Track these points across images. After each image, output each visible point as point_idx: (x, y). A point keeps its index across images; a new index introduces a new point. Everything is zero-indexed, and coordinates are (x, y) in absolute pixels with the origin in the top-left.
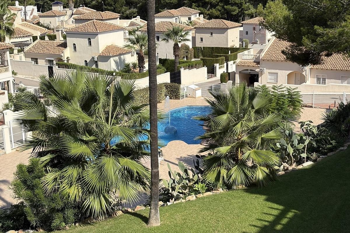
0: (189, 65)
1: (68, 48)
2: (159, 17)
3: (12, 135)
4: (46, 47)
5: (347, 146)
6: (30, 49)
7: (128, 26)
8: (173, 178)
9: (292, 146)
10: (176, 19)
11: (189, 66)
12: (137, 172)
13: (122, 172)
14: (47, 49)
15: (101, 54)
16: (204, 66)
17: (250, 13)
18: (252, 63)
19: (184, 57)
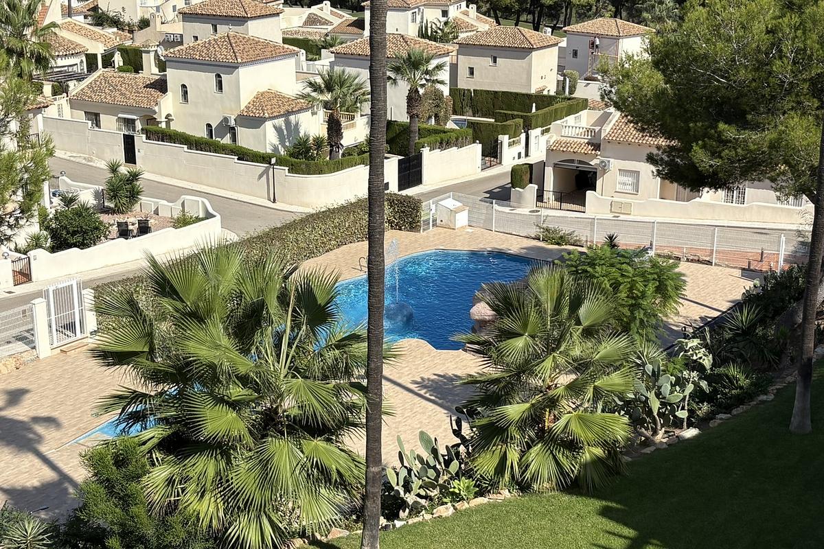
0: (442, 140)
1: (169, 93)
3: (53, 317)
4: (119, 87)
5: (775, 391)
6: (82, 90)
7: (301, 25)
8: (408, 466)
9: (658, 395)
10: (413, 13)
11: (441, 143)
12: (338, 472)
13: (308, 470)
14: (121, 94)
15: (243, 110)
16: (474, 142)
17: (584, 4)
18: (582, 146)
19: (430, 117)
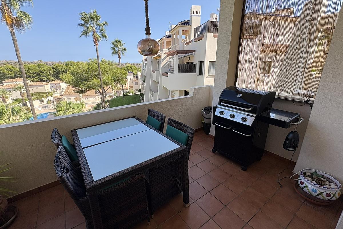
2: (5, 82)
16: (37, 100)
17: (52, 79)
18: (59, 96)
